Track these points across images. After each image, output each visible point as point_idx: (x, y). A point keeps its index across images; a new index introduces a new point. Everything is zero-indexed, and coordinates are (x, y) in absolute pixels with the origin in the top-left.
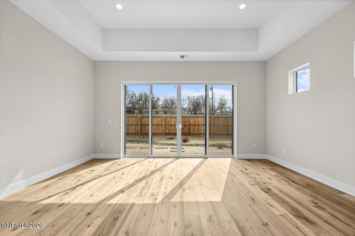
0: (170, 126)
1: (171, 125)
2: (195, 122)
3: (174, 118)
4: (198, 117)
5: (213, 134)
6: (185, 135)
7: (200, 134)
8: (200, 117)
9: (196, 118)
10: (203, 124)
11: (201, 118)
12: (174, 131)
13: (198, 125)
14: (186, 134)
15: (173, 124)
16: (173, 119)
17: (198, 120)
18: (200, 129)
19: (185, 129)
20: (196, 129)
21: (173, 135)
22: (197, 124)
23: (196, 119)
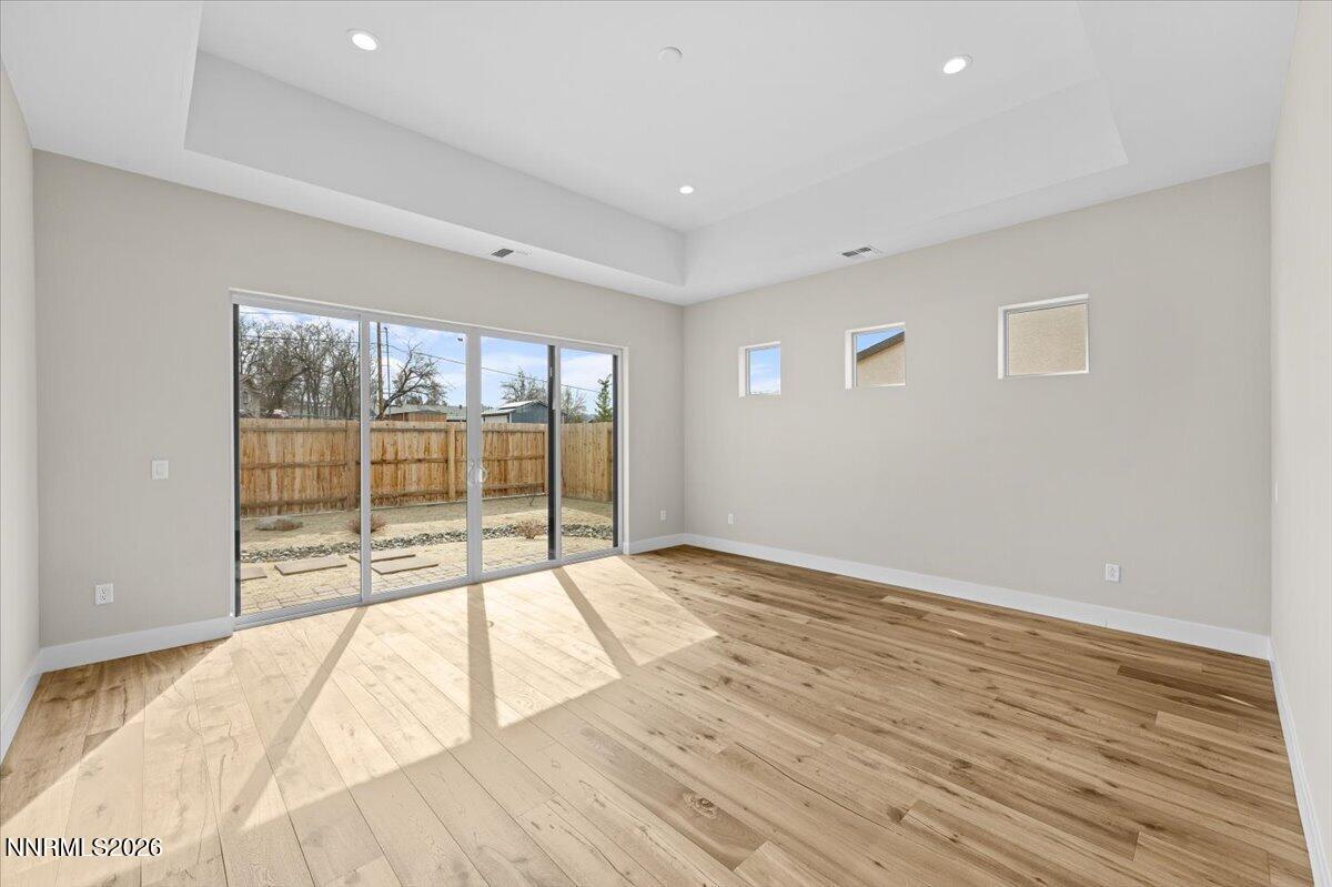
0: (258, 472)
1: (266, 467)
2: (384, 453)
3: (280, 437)
4: (395, 431)
5: (457, 492)
6: (339, 504)
7: (404, 495)
8: (403, 431)
9: (386, 434)
10: (416, 457)
11: (408, 435)
12: (280, 490)
13: (397, 462)
14: (342, 500)
15: (273, 460)
16: (271, 439)
17: (395, 444)
18: (404, 477)
19: (335, 480)
20: (387, 479)
21: (276, 509)
22: (390, 456)
23: (388, 438)
